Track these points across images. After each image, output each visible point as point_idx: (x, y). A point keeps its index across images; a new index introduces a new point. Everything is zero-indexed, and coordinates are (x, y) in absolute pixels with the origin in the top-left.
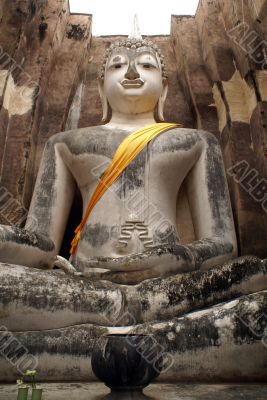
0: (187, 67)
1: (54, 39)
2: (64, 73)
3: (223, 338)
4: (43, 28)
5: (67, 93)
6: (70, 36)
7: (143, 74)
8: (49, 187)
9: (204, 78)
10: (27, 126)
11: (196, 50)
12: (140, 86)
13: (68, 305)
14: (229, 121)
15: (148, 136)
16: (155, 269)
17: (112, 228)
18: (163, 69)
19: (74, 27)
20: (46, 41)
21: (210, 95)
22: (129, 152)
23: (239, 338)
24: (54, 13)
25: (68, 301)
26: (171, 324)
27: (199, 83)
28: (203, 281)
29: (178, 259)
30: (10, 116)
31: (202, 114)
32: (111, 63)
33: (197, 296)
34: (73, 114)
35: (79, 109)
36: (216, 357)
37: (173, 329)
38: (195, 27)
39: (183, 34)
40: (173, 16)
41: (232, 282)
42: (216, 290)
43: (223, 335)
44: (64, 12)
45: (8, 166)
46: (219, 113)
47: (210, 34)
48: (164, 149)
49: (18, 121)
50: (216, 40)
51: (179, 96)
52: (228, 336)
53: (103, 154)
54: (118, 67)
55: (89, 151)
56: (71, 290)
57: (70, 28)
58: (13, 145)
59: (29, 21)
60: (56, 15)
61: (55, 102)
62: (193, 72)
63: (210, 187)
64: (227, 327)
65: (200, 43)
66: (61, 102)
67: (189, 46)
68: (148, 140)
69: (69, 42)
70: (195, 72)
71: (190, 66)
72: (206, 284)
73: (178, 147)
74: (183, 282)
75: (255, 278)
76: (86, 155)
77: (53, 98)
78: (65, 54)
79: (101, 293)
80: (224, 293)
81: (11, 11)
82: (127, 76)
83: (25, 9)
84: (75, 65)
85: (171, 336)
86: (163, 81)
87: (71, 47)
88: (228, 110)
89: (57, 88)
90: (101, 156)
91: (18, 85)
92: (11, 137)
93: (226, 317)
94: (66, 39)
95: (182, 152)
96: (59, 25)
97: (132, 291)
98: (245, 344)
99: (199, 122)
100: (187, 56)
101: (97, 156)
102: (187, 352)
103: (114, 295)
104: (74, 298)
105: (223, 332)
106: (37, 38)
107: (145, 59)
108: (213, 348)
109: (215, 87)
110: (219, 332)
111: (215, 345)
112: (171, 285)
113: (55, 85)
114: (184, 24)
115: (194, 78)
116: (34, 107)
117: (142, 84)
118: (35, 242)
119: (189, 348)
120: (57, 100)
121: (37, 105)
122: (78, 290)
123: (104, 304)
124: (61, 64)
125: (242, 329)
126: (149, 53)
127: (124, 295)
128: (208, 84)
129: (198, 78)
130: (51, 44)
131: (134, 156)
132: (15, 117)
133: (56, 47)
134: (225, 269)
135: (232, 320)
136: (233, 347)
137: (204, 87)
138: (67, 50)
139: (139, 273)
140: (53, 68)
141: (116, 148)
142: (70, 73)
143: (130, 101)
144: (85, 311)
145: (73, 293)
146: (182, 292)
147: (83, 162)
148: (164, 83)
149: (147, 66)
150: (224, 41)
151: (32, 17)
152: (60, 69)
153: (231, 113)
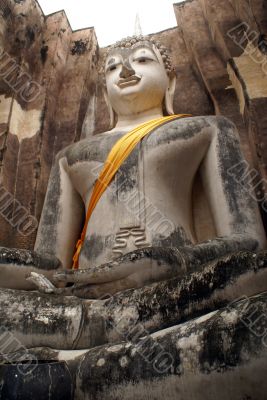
0: (195, 53)
1: (56, 58)
2: (71, 89)
3: (186, 364)
4: (44, 51)
5: (76, 108)
6: (73, 52)
7: (138, 69)
8: (54, 205)
9: (215, 60)
10: (36, 147)
11: (203, 33)
12: (136, 83)
13: (17, 326)
14: (247, 99)
15: (142, 132)
16: (130, 278)
17: (107, 237)
18: (165, 61)
19: (77, 43)
20: (48, 62)
21: (226, 77)
22: (121, 153)
23: (207, 364)
24: (53, 34)
25: (17, 321)
26: (128, 345)
27: (211, 67)
28: (180, 289)
29: (159, 264)
30: (20, 141)
31: (219, 99)
32: (107, 66)
33: (172, 309)
34: (88, 128)
35: (93, 122)
36: (177, 390)
37: (128, 353)
38: (199, 9)
39: (187, 20)
40: (175, 5)
41: (214, 287)
42: (195, 299)
43: (186, 359)
44: (64, 31)
45: (21, 189)
46: (238, 94)
47: (213, 11)
48: (159, 142)
49: (27, 144)
50: (220, 15)
51: (195, 86)
52: (192, 361)
53: (95, 159)
54: (113, 68)
55: (81, 159)
56: (22, 309)
57: (73, 45)
58: (24, 168)
59: (29, 47)
60: (56, 36)
61: (67, 120)
62: (203, 56)
63: (224, 176)
64: (191, 348)
65: (206, 24)
66: (71, 118)
67: (195, 31)
68: (141, 136)
69: (73, 58)
70: (205, 56)
71: (198, 51)
72: (183, 291)
73: (175, 137)
74: (158, 291)
75: (243, 279)
76: (78, 164)
77: (63, 116)
78: (70, 70)
79: (57, 311)
80: (204, 302)
81: (11, 43)
82: (122, 75)
83: (23, 37)
84: (81, 80)
85: (124, 362)
86: (168, 74)
87: (76, 63)
88: (244, 87)
89: (66, 106)
90: (93, 162)
91: (27, 110)
92: (22, 160)
93: (192, 335)
94: (70, 56)
95: (180, 142)
96: (60, 44)
97: (96, 307)
98: (214, 372)
99: (217, 108)
100: (195, 42)
101: (88, 163)
102: (141, 383)
103: (72, 313)
104: (24, 317)
105: (186, 356)
106: (40, 62)
107: (139, 54)
108: (173, 378)
109: (229, 66)
110: (181, 355)
111: (175, 373)
112: (143, 296)
113: (65, 103)
114: (187, 10)
115: (205, 63)
116: (42, 128)
117: (139, 80)
118: (28, 261)
119: (144, 377)
120: (68, 116)
121: (45, 124)
122: (31, 309)
123: (60, 324)
124: (68, 82)
125: (210, 351)
126: (143, 46)
127: (85, 311)
128: (221, 66)
129: (210, 62)
130: (54, 64)
131: (126, 156)
132: (25, 141)
133: (59, 66)
134: (206, 270)
135: (200, 339)
136: (199, 376)
137: (218, 69)
138: (72, 67)
139: (112, 285)
140: (60, 88)
141: (109, 151)
142: (78, 87)
143: (128, 101)
144: (37, 333)
145: (25, 312)
146: (154, 305)
147: (76, 172)
148: (171, 76)
149: (143, 61)
150: (230, 14)
151: (31, 43)
152: (68, 87)
153: (248, 90)
